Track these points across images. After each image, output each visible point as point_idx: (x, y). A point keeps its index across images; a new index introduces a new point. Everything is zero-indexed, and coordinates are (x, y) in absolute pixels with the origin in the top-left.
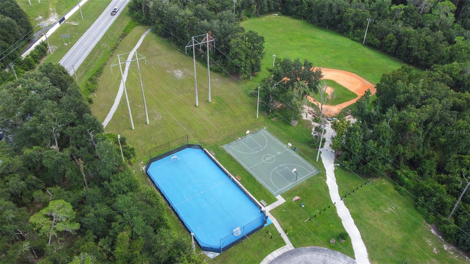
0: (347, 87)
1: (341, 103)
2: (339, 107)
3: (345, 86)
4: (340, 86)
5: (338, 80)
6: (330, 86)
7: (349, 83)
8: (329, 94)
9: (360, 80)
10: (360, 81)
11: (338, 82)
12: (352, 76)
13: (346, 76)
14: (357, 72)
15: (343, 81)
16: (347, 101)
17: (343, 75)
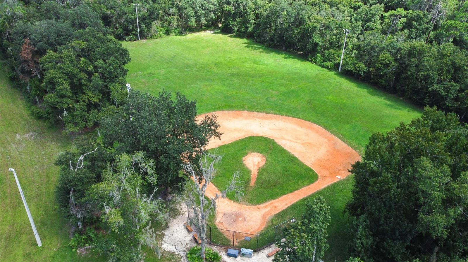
0: (296, 155)
1: (275, 196)
2: (268, 209)
3: (292, 152)
4: (282, 151)
5: (283, 138)
6: (260, 153)
7: (302, 144)
8: (254, 171)
9: (326, 137)
10: (326, 140)
11: (279, 143)
12: (311, 128)
13: (299, 129)
14: (323, 121)
15: (290, 141)
16: (291, 191)
17: (294, 126)
